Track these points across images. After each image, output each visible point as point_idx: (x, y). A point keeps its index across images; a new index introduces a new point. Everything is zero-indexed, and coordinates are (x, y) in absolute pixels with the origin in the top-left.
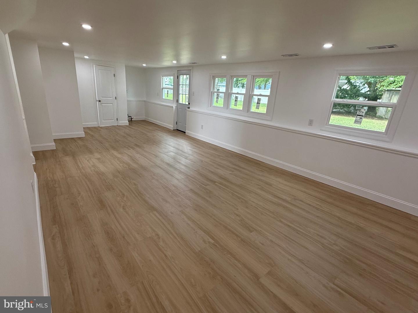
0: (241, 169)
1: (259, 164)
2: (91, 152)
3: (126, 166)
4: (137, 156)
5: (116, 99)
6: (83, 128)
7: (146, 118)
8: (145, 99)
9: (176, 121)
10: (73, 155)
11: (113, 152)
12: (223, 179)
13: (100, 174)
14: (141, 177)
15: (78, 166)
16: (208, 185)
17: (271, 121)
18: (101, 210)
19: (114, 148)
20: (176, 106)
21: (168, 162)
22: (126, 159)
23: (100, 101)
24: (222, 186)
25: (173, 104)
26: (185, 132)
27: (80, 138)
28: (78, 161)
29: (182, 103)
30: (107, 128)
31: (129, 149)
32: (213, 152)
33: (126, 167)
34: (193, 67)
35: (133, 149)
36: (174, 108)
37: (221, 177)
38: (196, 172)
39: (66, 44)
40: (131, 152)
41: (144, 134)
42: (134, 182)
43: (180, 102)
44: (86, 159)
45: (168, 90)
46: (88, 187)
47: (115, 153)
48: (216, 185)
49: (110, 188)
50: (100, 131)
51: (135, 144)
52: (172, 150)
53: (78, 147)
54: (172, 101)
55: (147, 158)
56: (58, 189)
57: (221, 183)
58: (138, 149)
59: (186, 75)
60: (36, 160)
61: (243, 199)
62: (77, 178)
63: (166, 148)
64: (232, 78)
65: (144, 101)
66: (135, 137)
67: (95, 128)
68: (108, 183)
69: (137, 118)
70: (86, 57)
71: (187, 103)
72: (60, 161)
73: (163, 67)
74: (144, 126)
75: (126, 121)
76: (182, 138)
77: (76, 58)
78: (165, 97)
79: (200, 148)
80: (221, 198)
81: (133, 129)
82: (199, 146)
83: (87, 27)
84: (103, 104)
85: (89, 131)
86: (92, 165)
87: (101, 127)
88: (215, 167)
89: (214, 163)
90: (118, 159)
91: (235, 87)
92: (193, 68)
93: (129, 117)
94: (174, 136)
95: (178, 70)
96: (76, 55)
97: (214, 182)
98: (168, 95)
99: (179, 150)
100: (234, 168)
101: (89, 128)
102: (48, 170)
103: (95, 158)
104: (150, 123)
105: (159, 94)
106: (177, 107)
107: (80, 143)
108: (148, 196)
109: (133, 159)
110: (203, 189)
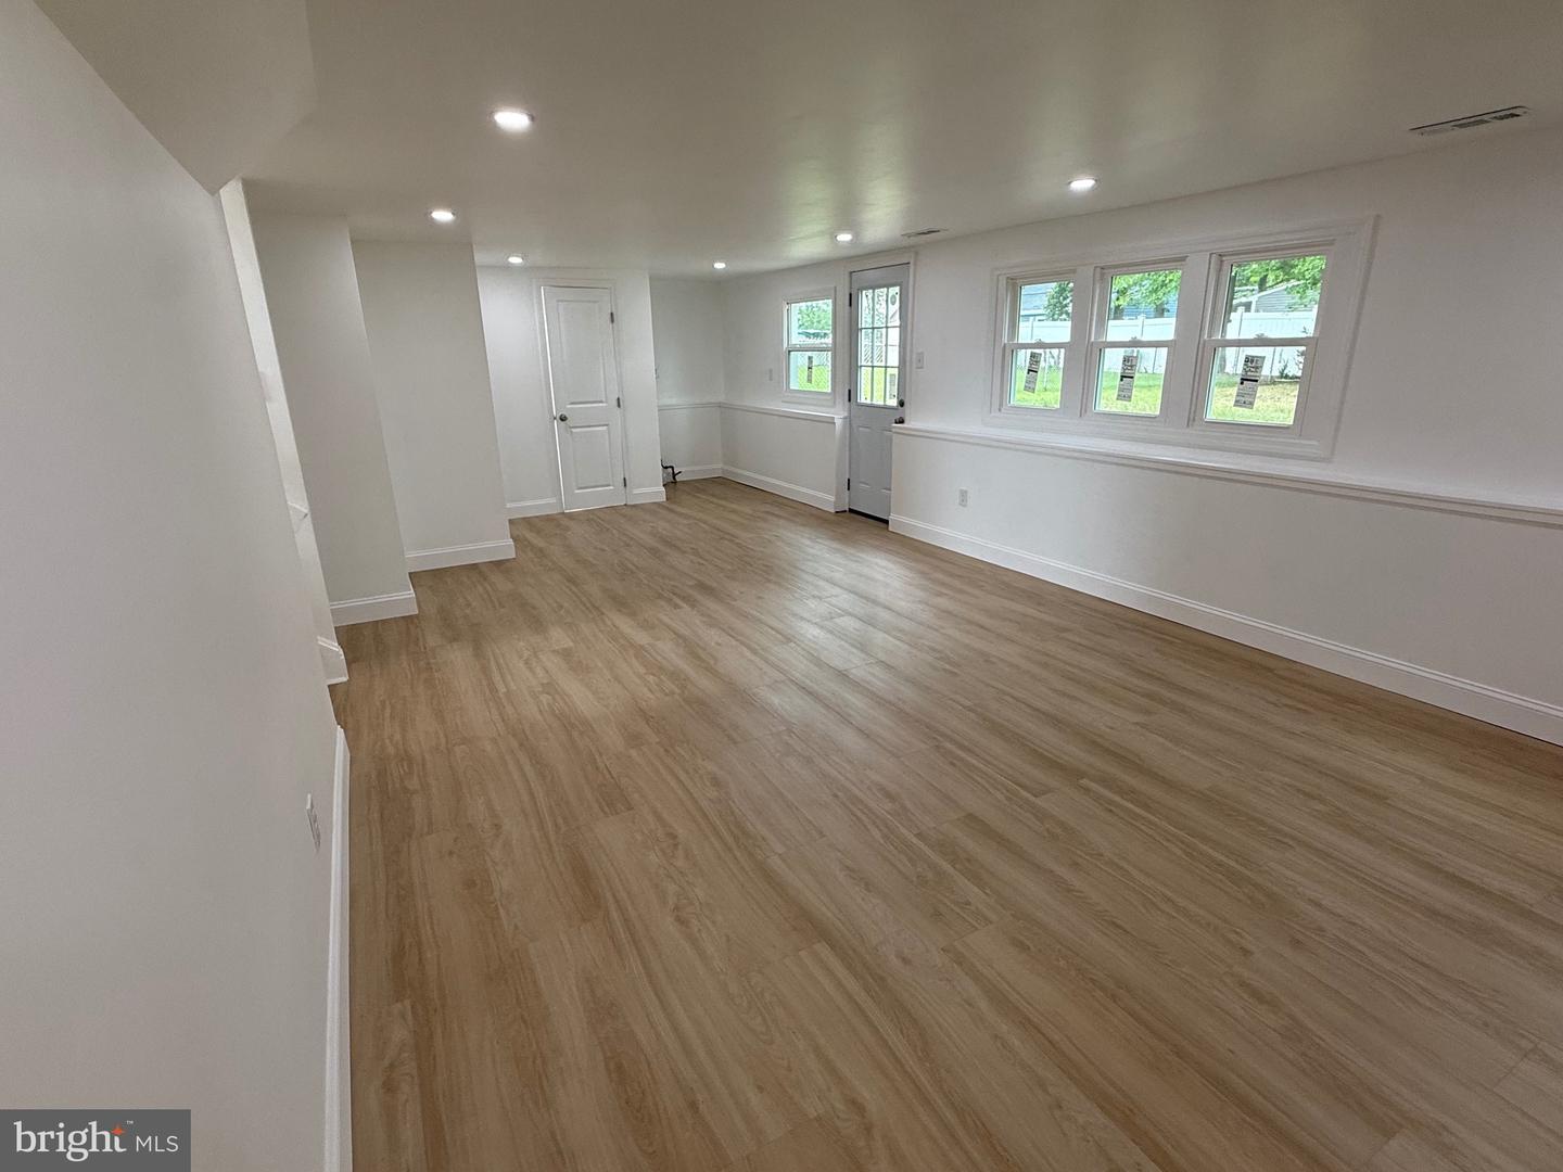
0: (1190, 703)
1: (1270, 670)
2: (537, 624)
3: (673, 687)
4: (712, 637)
5: (619, 405)
6: (510, 520)
7: (726, 468)
8: (721, 398)
9: (847, 477)
10: (477, 637)
11: (617, 623)
12: (1107, 751)
13: (571, 725)
14: (735, 743)
15: (493, 689)
16: (1046, 790)
17: (1327, 460)
18: (584, 920)
19: (621, 604)
20: (846, 414)
21: (838, 663)
22: (668, 651)
23: (563, 419)
24: (1117, 798)
25: (833, 410)
26: (886, 522)
27: (498, 564)
28: (493, 663)
29: (869, 402)
30: (590, 517)
31: (676, 606)
32: (1030, 611)
33: (673, 693)
34: (914, 250)
35: (693, 606)
36: (839, 422)
37: (1095, 744)
38: (972, 715)
39: (443, 216)
40: (686, 619)
41: (727, 536)
42: (711, 767)
43: (863, 401)
44: (521, 657)
45: (809, 353)
46: (531, 794)
47: (625, 625)
48: (1087, 790)
49: (614, 799)
50: (567, 529)
51: (699, 581)
52: (846, 606)
53: (492, 601)
54: (829, 398)
55: (748, 647)
56: (418, 802)
57: (1105, 781)
58: (711, 604)
59: (888, 286)
60: (349, 663)
61: (1256, 885)
62: (488, 747)
63: (820, 598)
64: (1102, 275)
65: (720, 406)
66: (695, 552)
67: (549, 518)
68: (608, 776)
69: (693, 471)
70: (515, 260)
71: (893, 402)
72: (429, 667)
73: (793, 263)
74: (723, 503)
75: (657, 485)
76: (877, 548)
77: (482, 267)
78: (798, 381)
79: (961, 591)
80: (1135, 873)
81: (681, 514)
82: (957, 583)
83: (512, 119)
84: (574, 430)
85: (530, 536)
86: (542, 684)
87: (571, 516)
88: (1055, 691)
89: (1045, 666)
90: (639, 650)
91: (1056, 316)
92: (917, 253)
93: (666, 468)
94: (845, 539)
95: (851, 273)
96: (480, 258)
97: (1073, 774)
98: (810, 375)
99: (875, 602)
100: (1149, 696)
101: (528, 522)
102: (388, 711)
103: (554, 651)
104: (742, 488)
105: (777, 373)
106: (849, 420)
107: (500, 582)
108: (780, 849)
109: (692, 649)
110: (1028, 815)
